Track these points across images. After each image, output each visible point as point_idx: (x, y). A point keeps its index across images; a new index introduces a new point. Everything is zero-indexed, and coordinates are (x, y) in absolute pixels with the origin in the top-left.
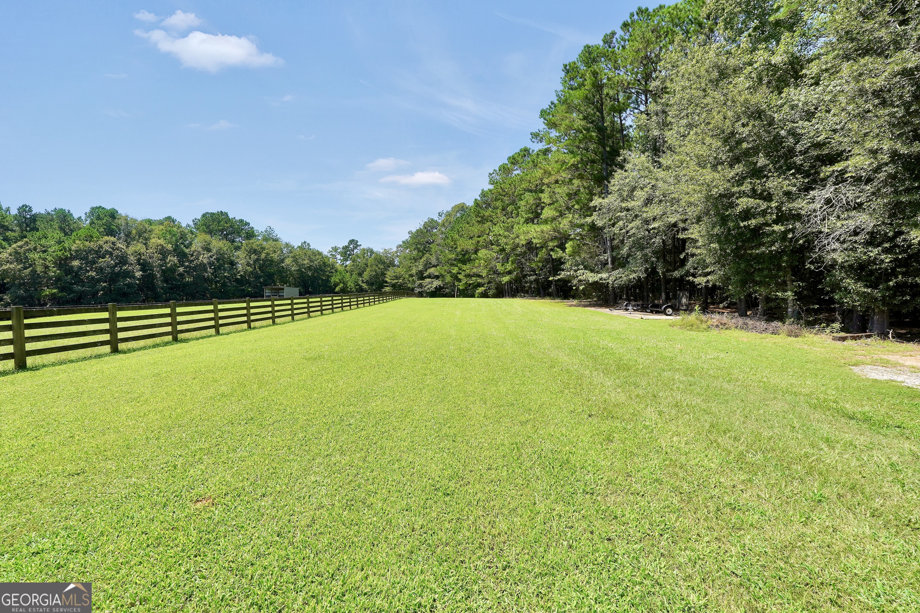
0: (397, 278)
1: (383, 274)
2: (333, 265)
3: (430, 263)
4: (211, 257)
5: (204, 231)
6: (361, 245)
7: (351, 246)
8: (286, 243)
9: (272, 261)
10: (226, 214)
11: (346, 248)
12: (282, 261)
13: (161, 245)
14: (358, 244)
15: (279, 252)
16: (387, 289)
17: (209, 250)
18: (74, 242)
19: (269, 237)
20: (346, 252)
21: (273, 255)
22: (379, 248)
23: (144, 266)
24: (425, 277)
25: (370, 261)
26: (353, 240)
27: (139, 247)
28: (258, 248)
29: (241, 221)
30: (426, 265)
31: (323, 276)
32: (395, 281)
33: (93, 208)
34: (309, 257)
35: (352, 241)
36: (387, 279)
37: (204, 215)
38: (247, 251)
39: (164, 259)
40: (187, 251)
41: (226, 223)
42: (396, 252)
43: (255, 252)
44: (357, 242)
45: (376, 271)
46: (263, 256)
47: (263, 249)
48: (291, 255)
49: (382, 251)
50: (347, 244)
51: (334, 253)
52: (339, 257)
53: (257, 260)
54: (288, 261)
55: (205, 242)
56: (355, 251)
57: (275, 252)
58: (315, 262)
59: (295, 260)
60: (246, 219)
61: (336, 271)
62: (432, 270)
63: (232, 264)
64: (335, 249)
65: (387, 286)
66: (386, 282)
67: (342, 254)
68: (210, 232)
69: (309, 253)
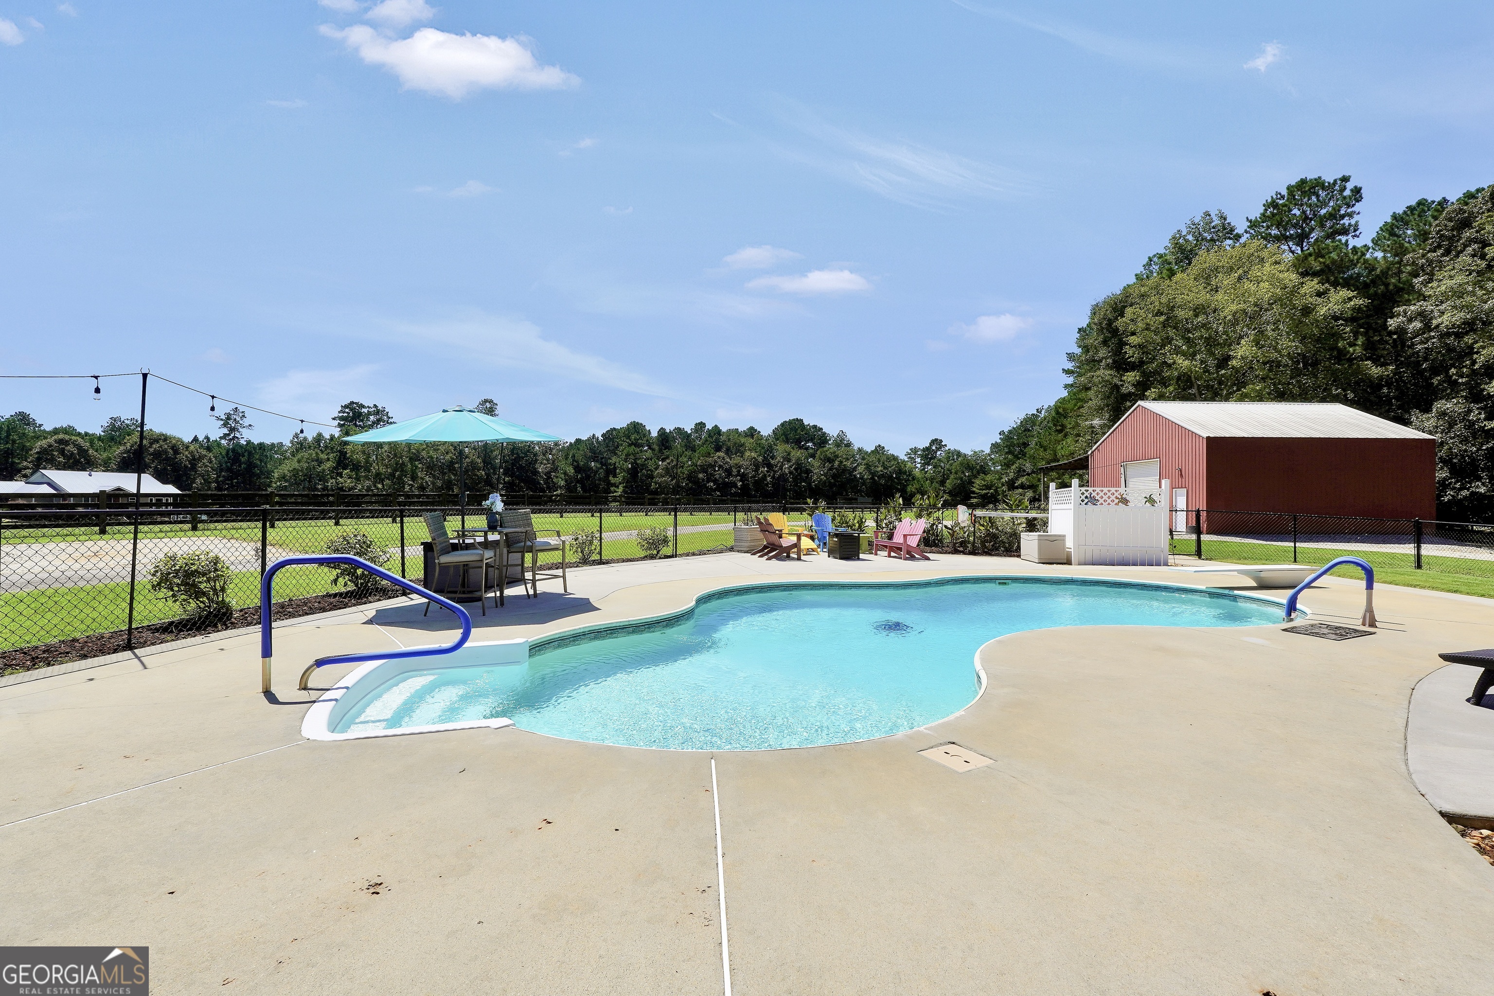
0: (988, 487)
1: (971, 483)
2: (910, 472)
3: (1024, 471)
4: (791, 467)
5: (784, 441)
6: (946, 445)
7: (934, 448)
8: (859, 448)
9: (845, 470)
10: (802, 420)
11: (927, 449)
12: (855, 469)
13: (754, 458)
14: (943, 444)
15: (851, 459)
16: (974, 501)
17: (789, 461)
18: (699, 459)
19: (842, 442)
20: (928, 455)
21: (846, 463)
22: (967, 449)
23: (743, 477)
24: (1017, 488)
25: (956, 466)
26: (936, 440)
27: (736, 460)
28: (832, 456)
29: (815, 427)
30: (1019, 471)
31: (898, 484)
32: (984, 491)
33: (696, 424)
34: (883, 463)
35: (934, 442)
36: (974, 489)
37: (782, 425)
38: (821, 459)
39: (757, 470)
40: (772, 462)
41: (802, 431)
42: (989, 455)
43: (830, 460)
44: (941, 441)
45: (961, 479)
46: (836, 463)
47: (837, 456)
48: (865, 462)
49: (970, 453)
50: (928, 445)
51: (913, 456)
52: (918, 460)
53: (831, 469)
54: (861, 469)
55: (786, 452)
56: (939, 453)
57: (848, 459)
58: (890, 469)
59: (868, 467)
60: (819, 425)
61: (914, 479)
62: (1023, 480)
63: (808, 471)
64: (915, 451)
65: (975, 498)
66: (974, 492)
67: (922, 456)
68: (787, 441)
69: (884, 458)
